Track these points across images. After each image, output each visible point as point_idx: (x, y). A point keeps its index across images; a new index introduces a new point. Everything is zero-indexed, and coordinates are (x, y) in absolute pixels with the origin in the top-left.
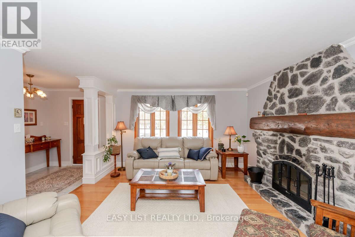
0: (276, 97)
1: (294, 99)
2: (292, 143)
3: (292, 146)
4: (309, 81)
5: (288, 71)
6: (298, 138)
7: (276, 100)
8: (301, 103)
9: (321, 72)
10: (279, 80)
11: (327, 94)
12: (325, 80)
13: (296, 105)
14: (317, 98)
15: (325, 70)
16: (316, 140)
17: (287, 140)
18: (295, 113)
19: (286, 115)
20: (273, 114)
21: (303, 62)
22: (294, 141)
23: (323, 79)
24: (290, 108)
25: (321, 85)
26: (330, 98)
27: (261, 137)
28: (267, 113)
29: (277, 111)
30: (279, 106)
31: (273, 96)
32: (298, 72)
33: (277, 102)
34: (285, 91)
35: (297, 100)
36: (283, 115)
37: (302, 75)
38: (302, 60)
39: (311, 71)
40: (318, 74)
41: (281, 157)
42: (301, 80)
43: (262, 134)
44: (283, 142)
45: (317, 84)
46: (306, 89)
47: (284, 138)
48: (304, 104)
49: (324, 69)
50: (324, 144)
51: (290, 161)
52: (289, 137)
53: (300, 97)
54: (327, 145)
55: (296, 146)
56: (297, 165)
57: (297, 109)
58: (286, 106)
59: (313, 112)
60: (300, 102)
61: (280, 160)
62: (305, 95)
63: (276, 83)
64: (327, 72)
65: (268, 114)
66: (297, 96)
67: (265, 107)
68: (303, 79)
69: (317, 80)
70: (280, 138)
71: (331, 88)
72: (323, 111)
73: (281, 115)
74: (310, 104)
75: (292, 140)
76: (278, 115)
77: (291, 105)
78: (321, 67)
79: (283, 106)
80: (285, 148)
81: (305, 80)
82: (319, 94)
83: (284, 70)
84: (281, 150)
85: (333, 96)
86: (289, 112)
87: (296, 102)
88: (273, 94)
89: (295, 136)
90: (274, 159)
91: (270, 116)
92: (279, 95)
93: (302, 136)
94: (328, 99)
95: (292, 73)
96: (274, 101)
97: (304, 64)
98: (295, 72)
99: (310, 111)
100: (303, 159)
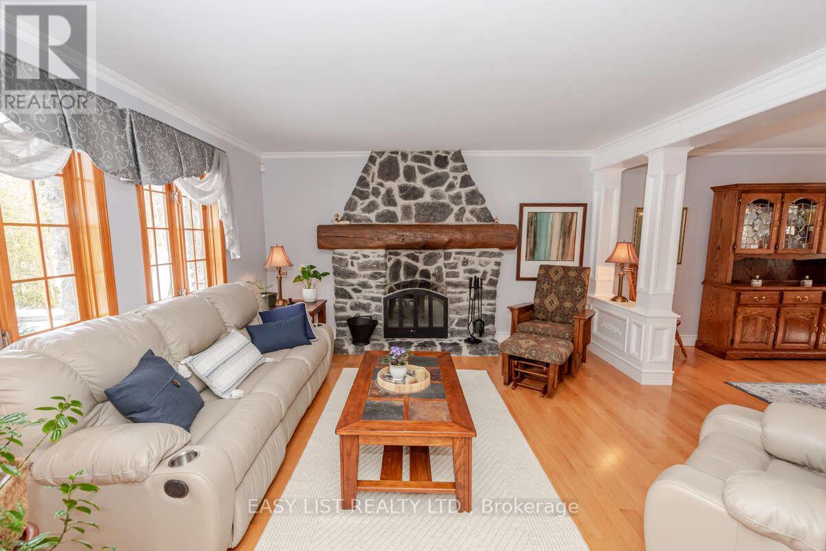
0: (376, 192)
1: (412, 202)
2: (414, 263)
3: (415, 266)
4: (433, 183)
5: (399, 157)
6: (422, 255)
7: (377, 197)
8: (422, 208)
9: (446, 176)
10: (382, 165)
11: (455, 203)
12: (451, 186)
13: (414, 211)
14: (443, 205)
15: (452, 174)
16: (458, 253)
17: (404, 259)
18: (413, 222)
19: (398, 223)
20: (369, 220)
21: (422, 153)
22: (416, 259)
23: (450, 184)
24: (404, 213)
25: (446, 191)
26: (459, 207)
27: (355, 262)
28: (357, 218)
29: (379, 217)
30: (382, 208)
31: (371, 190)
32: (416, 165)
33: (379, 200)
34: (394, 185)
35: (417, 204)
36: (391, 224)
37: (423, 171)
38: (420, 150)
39: (435, 170)
40: (443, 176)
41: (398, 286)
42: (420, 177)
43: (359, 255)
44: (398, 263)
45: (443, 188)
46: (428, 191)
47: (398, 257)
48: (426, 210)
49: (450, 173)
50: (467, 257)
51: (415, 287)
52: (408, 256)
53: (420, 200)
54: (470, 258)
55: (421, 266)
56: (427, 290)
57: (415, 216)
58: (398, 211)
59: (439, 221)
60: (420, 207)
61: (398, 291)
62: (427, 198)
63: (375, 169)
64: (453, 177)
65: (360, 221)
66: (415, 197)
67: (351, 205)
68: (424, 176)
69: (442, 183)
70: (390, 259)
71: (458, 196)
72: (451, 220)
73: (388, 223)
74: (434, 211)
75: (413, 259)
76: (381, 223)
77: (406, 210)
78: (447, 170)
79: (392, 209)
80: (402, 272)
81: (426, 178)
82: (446, 201)
83: (392, 153)
84: (395, 275)
85: (462, 206)
86: (402, 219)
87: (415, 205)
88: (371, 186)
89: (417, 253)
90: (385, 294)
91: (364, 223)
92: (383, 191)
93: (428, 252)
94: (456, 209)
95: (406, 162)
96: (372, 198)
97: (424, 157)
98: (410, 163)
99: (435, 220)
100: (432, 280)
